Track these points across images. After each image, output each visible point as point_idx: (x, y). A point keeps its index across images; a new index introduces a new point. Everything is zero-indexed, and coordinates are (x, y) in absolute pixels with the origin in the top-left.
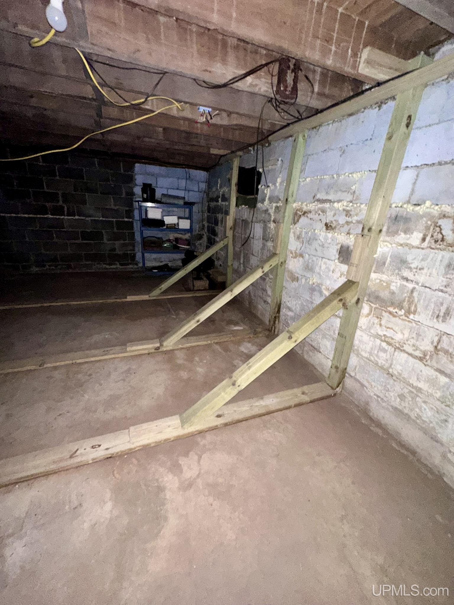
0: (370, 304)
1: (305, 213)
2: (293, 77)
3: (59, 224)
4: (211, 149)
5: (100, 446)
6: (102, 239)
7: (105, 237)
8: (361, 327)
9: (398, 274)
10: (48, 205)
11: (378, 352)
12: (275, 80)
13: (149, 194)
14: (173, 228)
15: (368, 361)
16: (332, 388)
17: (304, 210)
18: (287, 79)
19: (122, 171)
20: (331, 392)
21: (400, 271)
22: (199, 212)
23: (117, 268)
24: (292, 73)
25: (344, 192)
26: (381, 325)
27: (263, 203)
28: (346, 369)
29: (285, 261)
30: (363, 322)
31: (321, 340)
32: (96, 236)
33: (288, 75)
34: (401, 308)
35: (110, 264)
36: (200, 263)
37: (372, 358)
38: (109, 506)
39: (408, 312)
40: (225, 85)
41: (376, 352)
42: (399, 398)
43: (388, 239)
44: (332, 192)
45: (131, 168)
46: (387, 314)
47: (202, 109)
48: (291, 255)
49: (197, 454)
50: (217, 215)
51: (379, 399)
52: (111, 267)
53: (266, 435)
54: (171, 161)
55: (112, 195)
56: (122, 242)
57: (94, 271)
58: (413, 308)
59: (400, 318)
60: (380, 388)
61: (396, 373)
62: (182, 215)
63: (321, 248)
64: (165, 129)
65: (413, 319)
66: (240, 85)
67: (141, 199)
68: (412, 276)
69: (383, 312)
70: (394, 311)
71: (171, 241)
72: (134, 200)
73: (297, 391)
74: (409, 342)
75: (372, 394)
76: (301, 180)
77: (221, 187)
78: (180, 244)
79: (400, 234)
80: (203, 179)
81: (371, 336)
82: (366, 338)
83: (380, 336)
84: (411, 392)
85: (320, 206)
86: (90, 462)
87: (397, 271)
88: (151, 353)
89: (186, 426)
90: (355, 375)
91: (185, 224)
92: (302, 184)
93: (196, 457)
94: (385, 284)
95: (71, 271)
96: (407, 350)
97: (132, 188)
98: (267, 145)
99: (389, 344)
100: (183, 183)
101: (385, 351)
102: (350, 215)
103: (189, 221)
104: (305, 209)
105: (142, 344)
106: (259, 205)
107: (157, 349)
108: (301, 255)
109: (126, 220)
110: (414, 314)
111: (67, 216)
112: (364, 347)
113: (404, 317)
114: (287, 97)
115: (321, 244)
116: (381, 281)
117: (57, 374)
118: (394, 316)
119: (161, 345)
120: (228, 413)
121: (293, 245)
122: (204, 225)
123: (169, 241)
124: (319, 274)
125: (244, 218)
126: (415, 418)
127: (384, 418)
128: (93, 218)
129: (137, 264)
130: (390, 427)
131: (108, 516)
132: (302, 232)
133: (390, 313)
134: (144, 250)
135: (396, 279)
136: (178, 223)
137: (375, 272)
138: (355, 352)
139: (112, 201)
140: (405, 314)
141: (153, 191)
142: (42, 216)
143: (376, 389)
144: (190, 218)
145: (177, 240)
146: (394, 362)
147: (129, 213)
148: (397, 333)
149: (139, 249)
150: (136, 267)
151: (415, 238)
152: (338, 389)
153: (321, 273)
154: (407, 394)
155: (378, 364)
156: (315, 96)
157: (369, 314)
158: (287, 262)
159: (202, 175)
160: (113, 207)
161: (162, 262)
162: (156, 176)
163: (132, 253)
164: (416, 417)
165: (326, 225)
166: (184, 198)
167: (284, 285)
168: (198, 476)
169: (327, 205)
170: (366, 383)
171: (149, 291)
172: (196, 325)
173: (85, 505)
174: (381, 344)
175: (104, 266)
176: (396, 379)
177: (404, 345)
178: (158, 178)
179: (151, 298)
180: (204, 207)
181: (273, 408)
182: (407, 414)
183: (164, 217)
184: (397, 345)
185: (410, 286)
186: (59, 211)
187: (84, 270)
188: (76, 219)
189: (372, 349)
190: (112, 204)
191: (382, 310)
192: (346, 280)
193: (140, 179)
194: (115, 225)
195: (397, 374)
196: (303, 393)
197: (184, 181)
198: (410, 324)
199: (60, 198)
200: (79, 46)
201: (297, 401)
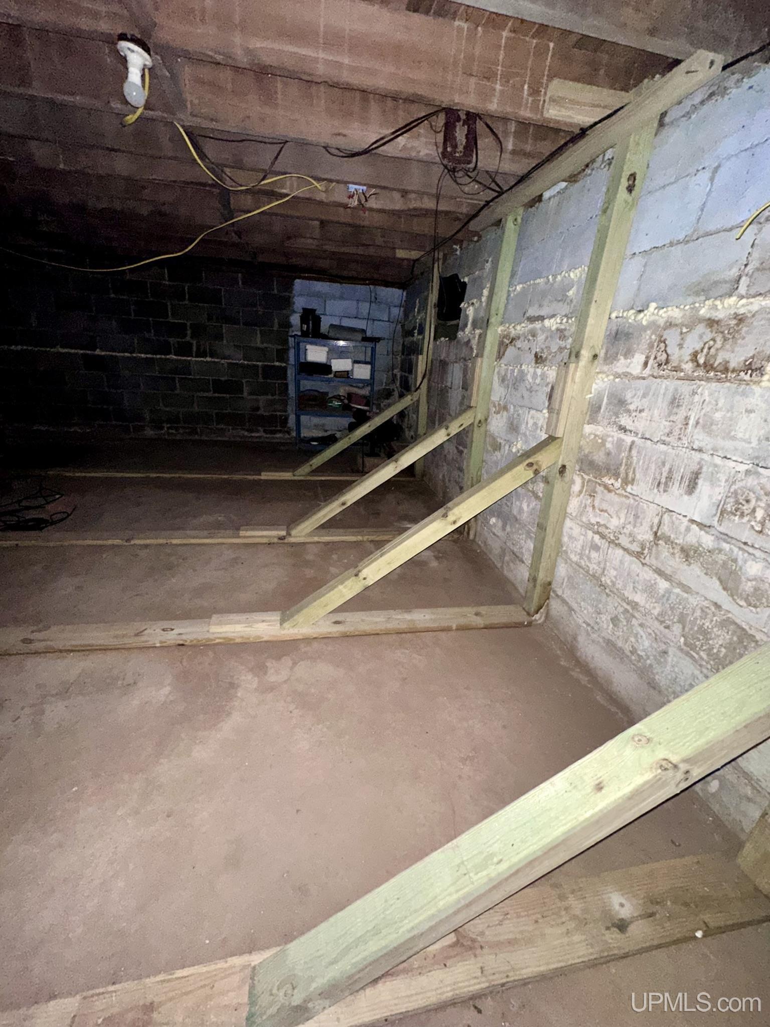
0: (582, 476)
1: (513, 340)
2: (466, 132)
3: (186, 368)
4: (397, 251)
5: (172, 630)
6: (242, 392)
7: (246, 390)
8: (571, 514)
9: (615, 423)
10: (172, 340)
11: (590, 551)
12: (440, 137)
13: (311, 325)
14: (345, 375)
15: (577, 567)
16: (528, 614)
17: (512, 335)
18: (457, 135)
19: (276, 292)
20: (525, 619)
21: (618, 417)
22: (388, 355)
23: (260, 437)
24: (463, 125)
25: (559, 301)
26: (593, 507)
27: (463, 330)
28: (550, 584)
29: (486, 420)
30: (574, 505)
31: (525, 542)
32: (233, 387)
33: (458, 129)
34: (616, 476)
35: (251, 431)
36: (372, 428)
37: (583, 563)
38: (166, 690)
39: (626, 482)
40: (366, 152)
41: (587, 552)
42: (612, 623)
43: (605, 368)
44: (545, 303)
45: (289, 286)
46: (602, 488)
47: (352, 188)
48: (494, 409)
49: (292, 660)
50: (412, 357)
51: (589, 628)
52: (253, 435)
53: (400, 655)
54: (345, 273)
55: (259, 327)
56: (270, 397)
57: (227, 439)
58: (631, 475)
59: (616, 493)
60: (590, 610)
61: (608, 582)
62: (362, 358)
63: (528, 393)
64: (322, 222)
65: (631, 492)
66: (387, 149)
67: (299, 334)
68: (631, 423)
69: (598, 486)
70: (610, 482)
71: (342, 398)
72: (290, 334)
73: (469, 611)
74: (625, 530)
75: (580, 621)
76: (511, 289)
77: (419, 312)
78: (355, 404)
79: (619, 359)
80: (397, 302)
81: (582, 526)
82: (576, 531)
83: (592, 525)
84: (626, 611)
85: (531, 326)
86: (158, 645)
87: (613, 419)
88: (274, 543)
89: (286, 625)
90: (563, 593)
91: (362, 372)
92: (512, 295)
93: (290, 663)
94: (600, 441)
95: (197, 437)
96: (623, 544)
97: (288, 317)
98: (476, 239)
99: (603, 537)
100: (365, 308)
101: (596, 548)
102: (565, 336)
103: (369, 367)
104: (513, 333)
105: (262, 530)
106: (460, 334)
107: (282, 538)
108: (505, 408)
109: (277, 364)
110: (632, 485)
111: (197, 356)
112: (574, 545)
113: (621, 491)
114: (459, 161)
115: (528, 387)
116: (596, 436)
117: (143, 553)
118: (610, 491)
119: (289, 534)
120: (351, 622)
121: (498, 393)
122: (394, 376)
123: (338, 398)
124: (525, 435)
125: (442, 358)
126: (629, 654)
127: (593, 657)
128: (230, 361)
129: (289, 433)
130: (600, 673)
131: (163, 699)
132: (507, 369)
133: (606, 487)
134: (300, 409)
135: (613, 431)
136: (352, 370)
137: (589, 423)
138: (564, 557)
139: (259, 335)
140: (621, 485)
141: (317, 320)
142: (163, 356)
143: (585, 612)
144: (371, 363)
145: (350, 396)
146: (608, 564)
147: (282, 355)
148: (612, 517)
149: (291, 408)
150: (287, 436)
151: (635, 364)
152: (537, 616)
153: (528, 433)
154: (622, 616)
155: (589, 570)
156: (507, 156)
157: (581, 492)
158: (489, 420)
159: (395, 295)
160: (259, 345)
161: (326, 431)
162: (323, 297)
163: (283, 415)
164: (631, 652)
165: (536, 355)
166: (363, 331)
167: (484, 458)
168: (285, 682)
169: (538, 325)
170: (575, 606)
171: (293, 467)
172: (341, 509)
173: (140, 684)
174: (593, 537)
175: (243, 432)
176: (609, 593)
177: (620, 536)
178: (327, 302)
179: (296, 478)
180: (395, 345)
181: (421, 626)
182: (621, 648)
183: (333, 361)
184: (612, 538)
185: (628, 439)
186: (184, 349)
187: (214, 437)
188: (207, 362)
189: (583, 546)
190: (258, 341)
191: (596, 482)
192: (547, 436)
193: (300, 303)
194: (260, 371)
195: (610, 584)
196: (477, 614)
197: (368, 305)
198: (628, 501)
199: (189, 332)
200: (179, 120)
201: (463, 621)
